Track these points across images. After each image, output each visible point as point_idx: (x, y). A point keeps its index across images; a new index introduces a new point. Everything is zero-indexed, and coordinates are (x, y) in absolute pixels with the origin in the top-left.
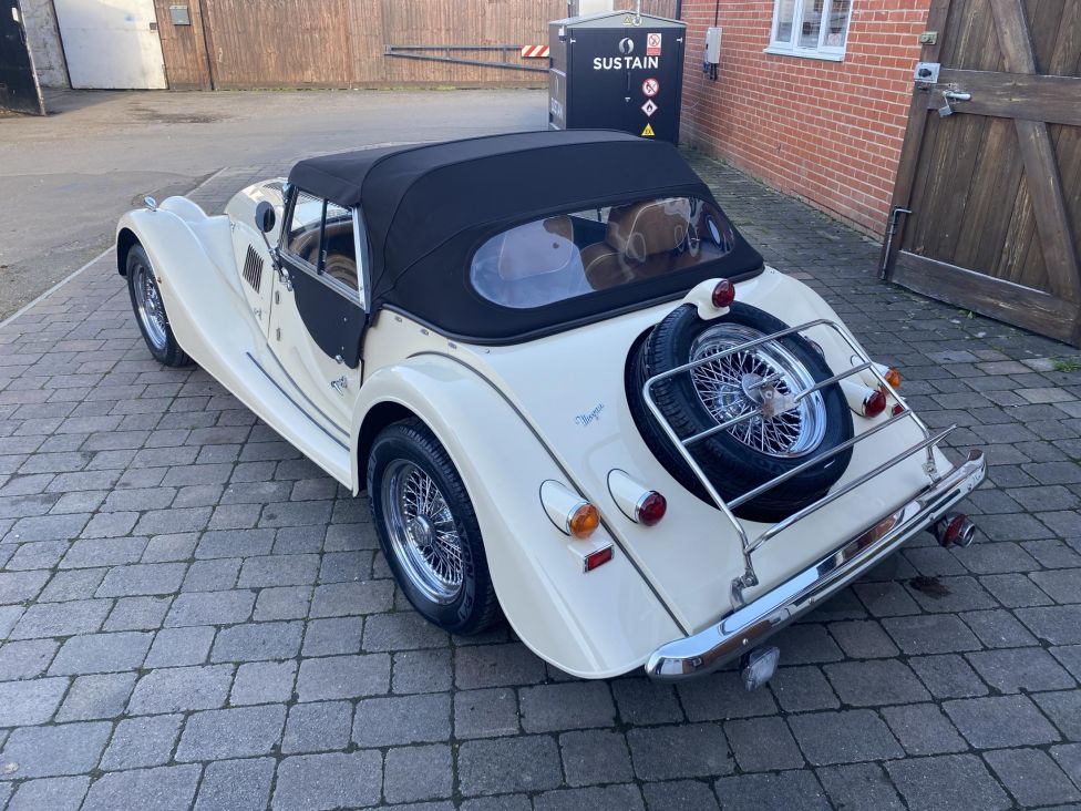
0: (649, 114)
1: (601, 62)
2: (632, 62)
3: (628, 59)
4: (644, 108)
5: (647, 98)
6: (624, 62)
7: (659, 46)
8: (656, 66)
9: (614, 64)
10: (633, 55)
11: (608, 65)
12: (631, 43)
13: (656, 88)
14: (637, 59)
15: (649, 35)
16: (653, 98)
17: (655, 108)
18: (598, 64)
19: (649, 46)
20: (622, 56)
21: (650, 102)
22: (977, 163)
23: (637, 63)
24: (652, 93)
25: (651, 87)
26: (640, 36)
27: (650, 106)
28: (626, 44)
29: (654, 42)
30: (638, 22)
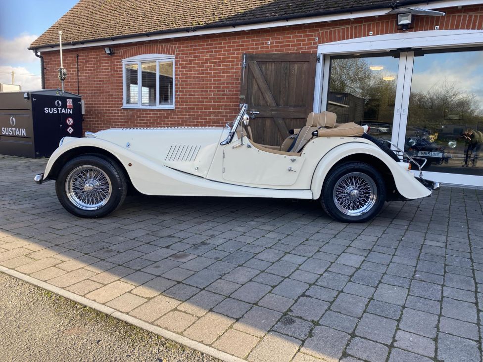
0: (70, 133)
1: (48, 110)
2: (61, 110)
3: (60, 109)
4: (68, 130)
5: (69, 126)
6: (58, 110)
7: (72, 104)
8: (71, 113)
9: (54, 111)
10: (62, 107)
11: (51, 111)
12: (60, 102)
13: (72, 122)
14: (63, 109)
15: (67, 100)
16: (71, 126)
17: (72, 130)
18: (47, 110)
19: (68, 104)
20: (57, 107)
21: (70, 128)
22: (264, 131)
23: (63, 111)
24: (70, 124)
25: (70, 121)
26: (64, 100)
27: (70, 129)
28: (58, 103)
29: (70, 102)
30: (63, 94)
